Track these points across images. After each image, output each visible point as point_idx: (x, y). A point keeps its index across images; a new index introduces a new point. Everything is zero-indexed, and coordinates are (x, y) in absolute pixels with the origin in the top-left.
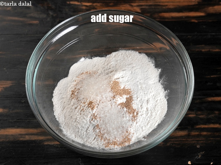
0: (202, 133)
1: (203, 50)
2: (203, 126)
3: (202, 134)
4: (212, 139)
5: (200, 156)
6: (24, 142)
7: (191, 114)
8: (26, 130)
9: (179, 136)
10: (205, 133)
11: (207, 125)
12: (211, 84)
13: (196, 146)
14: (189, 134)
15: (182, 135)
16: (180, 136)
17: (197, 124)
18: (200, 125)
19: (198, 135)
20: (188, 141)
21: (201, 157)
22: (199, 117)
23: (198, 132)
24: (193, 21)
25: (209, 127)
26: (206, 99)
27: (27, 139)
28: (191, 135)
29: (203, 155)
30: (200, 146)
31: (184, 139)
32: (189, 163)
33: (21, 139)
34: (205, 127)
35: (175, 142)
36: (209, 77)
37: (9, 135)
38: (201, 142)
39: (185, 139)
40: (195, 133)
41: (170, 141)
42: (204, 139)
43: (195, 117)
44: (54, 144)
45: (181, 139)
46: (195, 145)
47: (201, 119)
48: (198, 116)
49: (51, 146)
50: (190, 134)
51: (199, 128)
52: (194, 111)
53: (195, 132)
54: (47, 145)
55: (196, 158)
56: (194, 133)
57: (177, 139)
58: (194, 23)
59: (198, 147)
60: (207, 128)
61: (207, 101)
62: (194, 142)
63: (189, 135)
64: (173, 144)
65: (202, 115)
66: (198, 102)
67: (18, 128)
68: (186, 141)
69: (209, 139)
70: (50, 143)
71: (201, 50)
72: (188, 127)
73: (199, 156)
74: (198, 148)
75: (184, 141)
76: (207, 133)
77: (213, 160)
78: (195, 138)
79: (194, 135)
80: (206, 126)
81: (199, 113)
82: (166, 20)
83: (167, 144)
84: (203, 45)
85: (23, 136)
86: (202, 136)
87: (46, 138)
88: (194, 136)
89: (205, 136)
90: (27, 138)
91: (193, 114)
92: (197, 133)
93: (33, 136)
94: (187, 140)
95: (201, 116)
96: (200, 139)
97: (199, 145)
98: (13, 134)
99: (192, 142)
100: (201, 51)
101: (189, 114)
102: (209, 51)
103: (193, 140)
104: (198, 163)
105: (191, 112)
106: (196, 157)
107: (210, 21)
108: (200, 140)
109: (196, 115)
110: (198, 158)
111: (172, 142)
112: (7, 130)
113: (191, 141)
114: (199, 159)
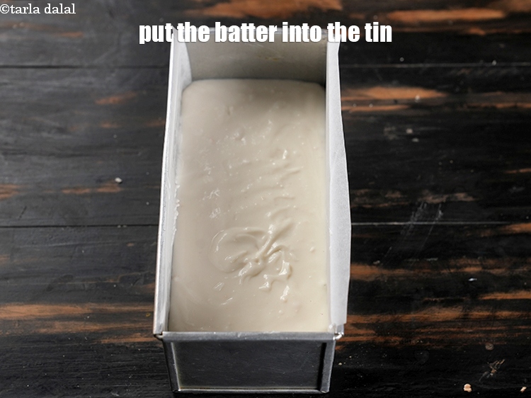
0: (498, 313)
1: (500, 106)
2: (500, 296)
3: (498, 317)
4: (523, 327)
5: (494, 371)
6: (50, 338)
7: (470, 266)
8: (55, 307)
9: (440, 320)
10: (505, 313)
11: (511, 293)
12: (521, 189)
13: (484, 346)
14: (465, 315)
15: (449, 319)
16: (443, 322)
17: (486, 290)
18: (492, 292)
19: (488, 317)
20: (463, 332)
21: (496, 373)
22: (490, 274)
23: (487, 310)
24: (475, 31)
25: (515, 297)
26: (507, 227)
27: (59, 330)
28: (472, 317)
29: (500, 369)
30: (495, 346)
31: (452, 329)
32: (467, 387)
33: (43, 331)
34: (505, 298)
35: (431, 337)
36: (515, 172)
37: (11, 321)
38: (497, 335)
39: (455, 329)
40: (481, 313)
41: (418, 333)
42: (503, 328)
43: (480, 272)
44: (125, 343)
45: (447, 329)
46: (480, 343)
47: (497, 278)
48: (489, 271)
49: (118, 347)
50: (469, 317)
51: (490, 300)
52: (477, 258)
53: (481, 310)
54: (109, 346)
55: (484, 375)
56: (477, 313)
57: (434, 328)
58: (476, 36)
59: (489, 347)
60: (511, 300)
61: (510, 233)
62: (477, 336)
63: (465, 319)
64: (425, 341)
65: (499, 268)
66: (486, 235)
67: (35, 304)
68: (458, 333)
69: (516, 327)
70: (115, 341)
71: (494, 104)
72: (464, 298)
73: (491, 370)
74: (489, 351)
75: (453, 333)
76: (510, 313)
77: (525, 380)
78: (481, 327)
79: (477, 317)
80: (509, 296)
81: (491, 262)
82: (407, 30)
83: (410, 341)
84: (499, 93)
85: (47, 322)
86: (497, 320)
87: (106, 327)
88: (479, 321)
89: (505, 320)
90: (58, 328)
91: (475, 266)
92: (486, 313)
93: (72, 323)
94: (462, 330)
95: (496, 272)
96: (494, 328)
97: (492, 343)
98: (22, 319)
99: (472, 336)
100: (494, 108)
101: (466, 267)
102: (515, 107)
103: (477, 332)
104: (488, 388)
105: (469, 261)
106: (483, 372)
107: (517, 31)
108: (494, 330)
109: (484, 268)
110: (488, 377)
111: (424, 337)
112: (5, 309)
113: (470, 333)
114: (491, 379)
